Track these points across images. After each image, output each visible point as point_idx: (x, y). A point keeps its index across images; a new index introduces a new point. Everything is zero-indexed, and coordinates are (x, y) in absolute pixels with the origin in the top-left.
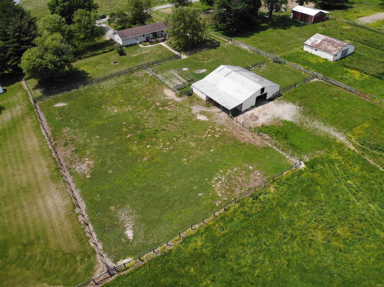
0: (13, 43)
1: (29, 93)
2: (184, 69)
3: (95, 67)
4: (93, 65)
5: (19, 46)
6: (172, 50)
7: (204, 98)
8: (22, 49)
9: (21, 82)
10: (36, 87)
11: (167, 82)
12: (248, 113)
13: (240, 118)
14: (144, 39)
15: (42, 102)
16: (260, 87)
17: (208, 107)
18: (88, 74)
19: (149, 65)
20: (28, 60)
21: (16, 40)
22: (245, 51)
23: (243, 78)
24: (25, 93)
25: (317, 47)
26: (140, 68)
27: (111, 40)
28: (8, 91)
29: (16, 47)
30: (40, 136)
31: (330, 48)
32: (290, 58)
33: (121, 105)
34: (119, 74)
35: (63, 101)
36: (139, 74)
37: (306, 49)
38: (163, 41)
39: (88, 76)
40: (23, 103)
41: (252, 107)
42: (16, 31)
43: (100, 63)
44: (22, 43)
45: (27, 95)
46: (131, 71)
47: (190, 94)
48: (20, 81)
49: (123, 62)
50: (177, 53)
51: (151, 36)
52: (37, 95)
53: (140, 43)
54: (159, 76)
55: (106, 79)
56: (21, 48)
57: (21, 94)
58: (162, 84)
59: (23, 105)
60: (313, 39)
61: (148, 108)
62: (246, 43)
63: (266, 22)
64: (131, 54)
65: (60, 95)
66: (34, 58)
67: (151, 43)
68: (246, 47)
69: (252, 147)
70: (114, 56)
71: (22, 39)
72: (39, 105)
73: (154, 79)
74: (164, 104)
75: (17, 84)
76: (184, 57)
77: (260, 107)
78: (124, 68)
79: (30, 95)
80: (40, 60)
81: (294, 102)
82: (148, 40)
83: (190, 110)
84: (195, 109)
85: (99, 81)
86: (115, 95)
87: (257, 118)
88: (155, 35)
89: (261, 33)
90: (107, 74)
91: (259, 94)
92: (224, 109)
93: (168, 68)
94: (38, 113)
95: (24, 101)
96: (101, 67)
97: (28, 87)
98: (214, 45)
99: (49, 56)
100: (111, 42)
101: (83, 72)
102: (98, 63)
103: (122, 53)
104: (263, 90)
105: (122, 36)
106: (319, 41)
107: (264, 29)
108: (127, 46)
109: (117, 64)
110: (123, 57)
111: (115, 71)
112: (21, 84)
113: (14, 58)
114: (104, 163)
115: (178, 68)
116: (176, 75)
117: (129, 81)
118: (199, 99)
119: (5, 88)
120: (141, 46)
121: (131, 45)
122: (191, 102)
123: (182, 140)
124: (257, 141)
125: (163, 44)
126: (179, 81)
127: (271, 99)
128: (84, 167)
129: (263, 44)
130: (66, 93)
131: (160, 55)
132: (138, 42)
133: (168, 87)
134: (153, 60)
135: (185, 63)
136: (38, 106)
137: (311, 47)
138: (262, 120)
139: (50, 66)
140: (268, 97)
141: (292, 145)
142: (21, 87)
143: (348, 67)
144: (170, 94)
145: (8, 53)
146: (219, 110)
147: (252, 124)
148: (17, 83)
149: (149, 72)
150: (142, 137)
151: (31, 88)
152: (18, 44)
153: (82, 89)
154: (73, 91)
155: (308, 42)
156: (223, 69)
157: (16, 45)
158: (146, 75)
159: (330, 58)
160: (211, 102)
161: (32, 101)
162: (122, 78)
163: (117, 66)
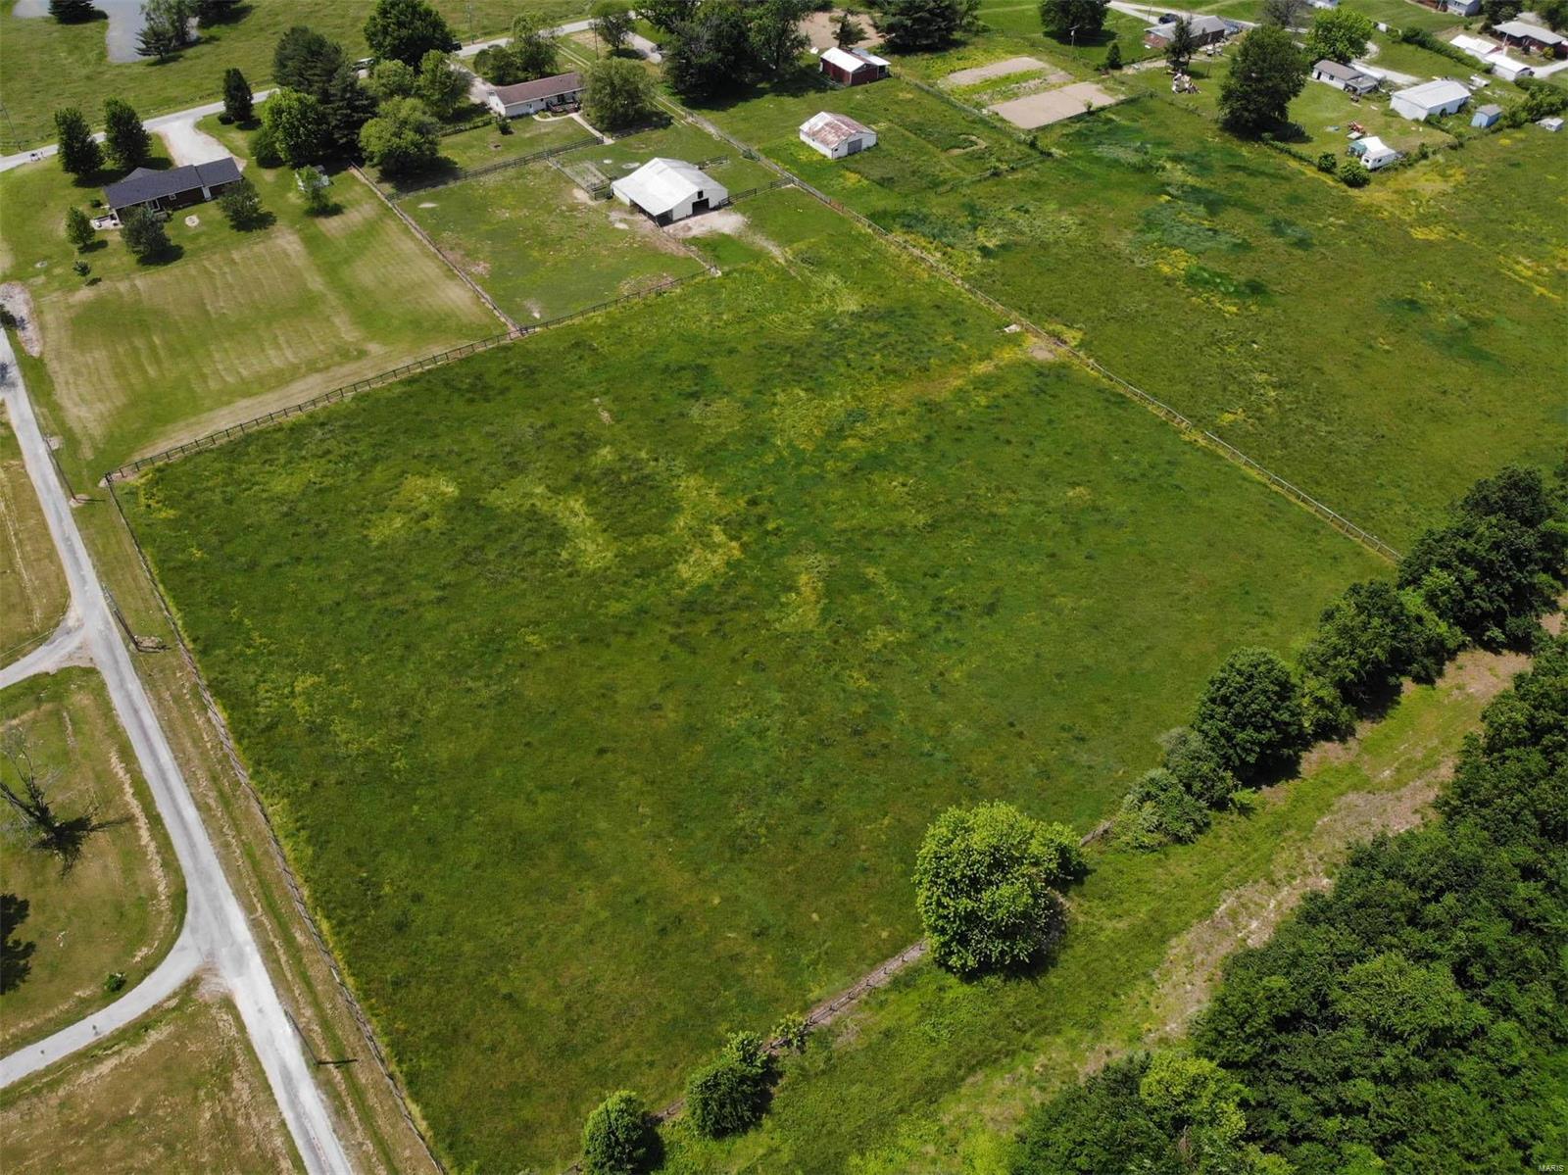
0: (341, 108)
1: (373, 188)
2: (607, 161)
3: (464, 153)
4: (460, 149)
5: (352, 113)
6: (590, 128)
7: (628, 202)
9: (350, 170)
10: (381, 181)
11: (578, 180)
12: (682, 223)
13: (670, 229)
14: (543, 105)
15: (400, 201)
16: (697, 189)
17: (632, 213)
18: (457, 163)
19: (552, 153)
20: (380, 138)
21: (345, 103)
22: (710, 136)
23: (680, 177)
24: (366, 187)
25: (813, 135)
26: (538, 157)
27: (483, 104)
28: (338, 183)
29: (346, 115)
30: (413, 238)
31: (831, 137)
32: (770, 153)
33: (514, 208)
34: (506, 166)
35: (432, 200)
36: (537, 166)
37: (803, 137)
38: (576, 110)
39: (458, 166)
40: (369, 201)
41: (688, 217)
42: (344, 90)
43: (472, 147)
44: (355, 109)
45: (371, 190)
46: (524, 161)
47: (610, 196)
48: (347, 170)
49: (509, 146)
50: (597, 134)
51: (555, 101)
52: (387, 192)
53: (536, 113)
54: (567, 170)
55: (487, 171)
56: (355, 117)
57: (359, 188)
58: (570, 181)
59: (372, 203)
60: (813, 120)
61: (550, 213)
62: (714, 123)
63: (769, 80)
64: (522, 133)
65: (422, 193)
66: (389, 137)
67: (555, 113)
68: (711, 129)
69: (673, 257)
70: (493, 135)
71: (356, 103)
72: (396, 204)
73: (559, 175)
74: (573, 208)
75: (345, 174)
76: (608, 141)
77: (699, 217)
78: (511, 157)
79: (376, 191)
80: (396, 140)
81: (744, 214)
82: (548, 108)
83: (607, 216)
84: (614, 216)
85: (476, 174)
86: (504, 196)
87: (690, 229)
88: (562, 99)
89: (755, 101)
90: (488, 164)
91: (696, 199)
92: (650, 216)
93: (580, 160)
94: (400, 214)
95: (370, 198)
96: (474, 153)
97: (367, 179)
98: (663, 121)
99: (410, 135)
100: (482, 109)
101: (447, 161)
102: (468, 146)
103: (505, 130)
104: (700, 194)
105: (505, 100)
106: (821, 125)
107: (761, 94)
108: (512, 118)
109: (500, 148)
110: (507, 137)
111: (498, 160)
112: (352, 173)
114: (501, 266)
115: (597, 159)
116: (593, 169)
117: (521, 176)
118: (621, 204)
120: (536, 117)
121: (520, 116)
122: (610, 208)
123: (593, 248)
124: (682, 252)
125: (574, 116)
126: (596, 178)
127: (716, 208)
128: (480, 269)
129: (742, 126)
130: (431, 190)
131: (569, 137)
132: (532, 110)
133: (579, 186)
134: (557, 145)
135: (610, 152)
137: (807, 134)
138: (696, 232)
139: (412, 150)
140: (711, 205)
141: (718, 257)
142: (354, 177)
143: (848, 169)
144: (581, 196)
145: (333, 124)
146: (645, 218)
147: (681, 235)
148: (345, 172)
149: (552, 163)
150: (543, 244)
151: (372, 180)
153: (452, 185)
154: (441, 187)
155: (805, 127)
156: (657, 163)
157: (348, 112)
158: (547, 168)
159: (828, 153)
160: (636, 208)
161: (384, 199)
162: (511, 172)
163: (498, 154)
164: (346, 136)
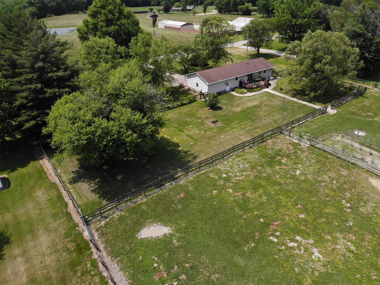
0: (30, 81)
1: (64, 194)
3: (182, 131)
4: (176, 127)
5: (42, 89)
8: (47, 95)
9: (41, 161)
10: (79, 177)
14: (237, 83)
15: (103, 223)
18: (177, 145)
20: (74, 120)
21: (35, 76)
24: (53, 193)
26: (274, 133)
27: (181, 86)
28: (12, 185)
29: (36, 91)
34: (244, 146)
38: (267, 86)
39: (180, 149)
40: (53, 225)
42: (36, 58)
43: (187, 124)
45: (60, 197)
48: (38, 160)
51: (246, 79)
52: (85, 200)
53: (233, 90)
55: (223, 156)
56: (46, 93)
57: (43, 193)
58: (349, 165)
59: (56, 230)
64: (230, 107)
65: (141, 200)
66: (89, 117)
67: (251, 90)
71: (50, 75)
72: (97, 230)
75: (32, 166)
76: (331, 111)
79: (67, 199)
82: (242, 85)
85: (212, 161)
93: (325, 132)
94: (104, 264)
95: (55, 216)
96: (193, 131)
97: (58, 176)
98: (361, 92)
100: (182, 90)
102: (183, 123)
103: (214, 106)
105: (207, 79)
109: (219, 124)
110: (219, 112)
112: (41, 166)
113: (28, 113)
117: (271, 160)
119: (6, 176)
120: (234, 93)
125: (270, 90)
130: (154, 193)
132: (228, 88)
136: (96, 237)
142: (41, 172)
145: (17, 103)
148: (32, 163)
151: (65, 178)
152: (39, 86)
153: (184, 180)
157: (36, 87)
158: (296, 146)
161: (77, 218)
163: (223, 130)
164: (34, 118)
